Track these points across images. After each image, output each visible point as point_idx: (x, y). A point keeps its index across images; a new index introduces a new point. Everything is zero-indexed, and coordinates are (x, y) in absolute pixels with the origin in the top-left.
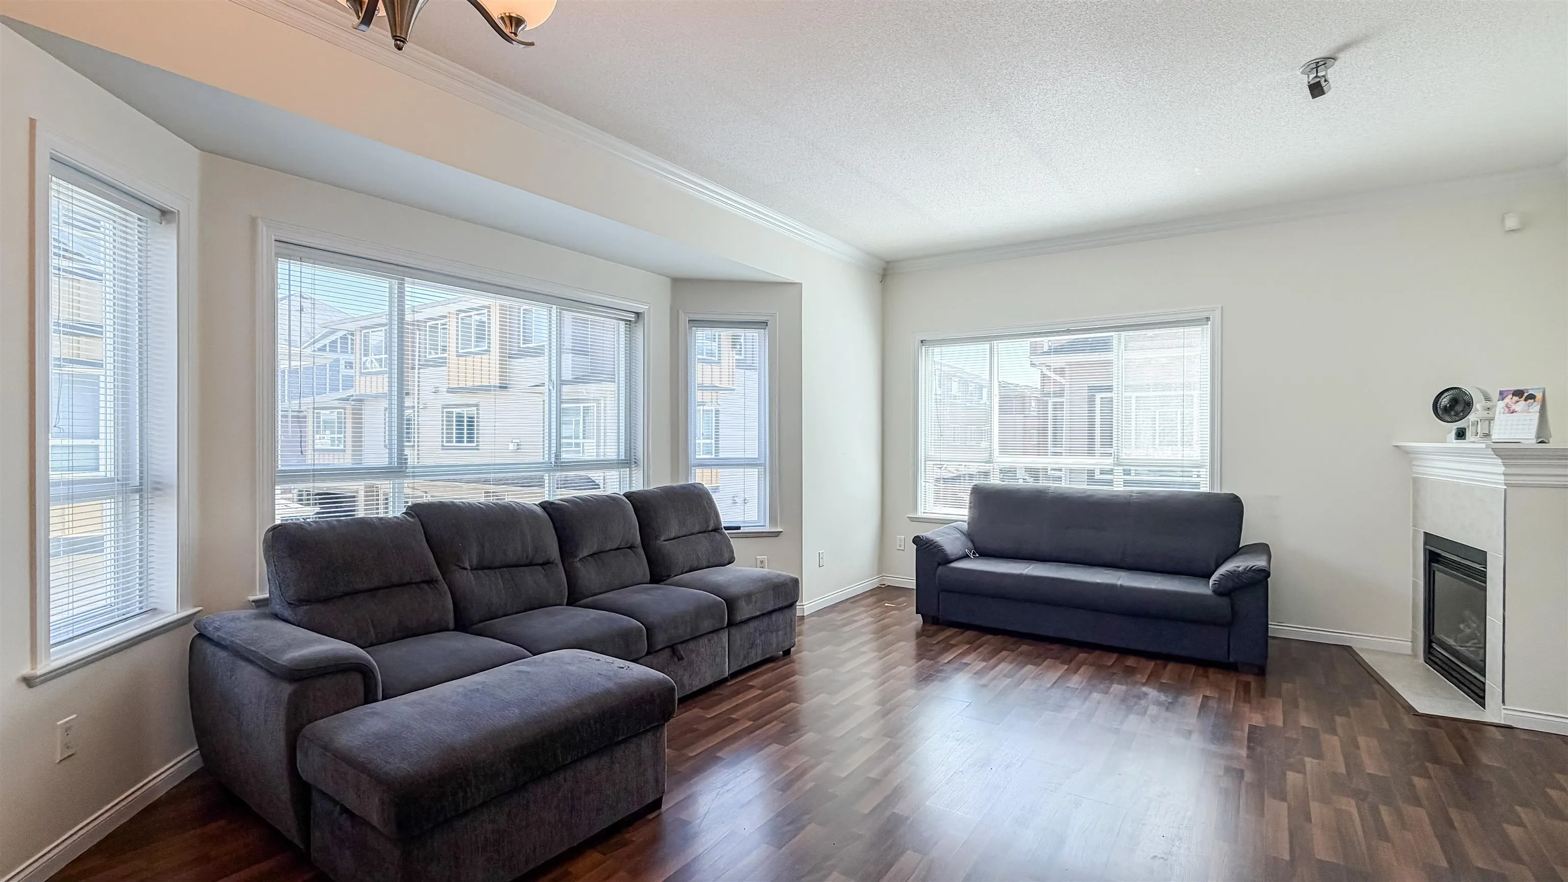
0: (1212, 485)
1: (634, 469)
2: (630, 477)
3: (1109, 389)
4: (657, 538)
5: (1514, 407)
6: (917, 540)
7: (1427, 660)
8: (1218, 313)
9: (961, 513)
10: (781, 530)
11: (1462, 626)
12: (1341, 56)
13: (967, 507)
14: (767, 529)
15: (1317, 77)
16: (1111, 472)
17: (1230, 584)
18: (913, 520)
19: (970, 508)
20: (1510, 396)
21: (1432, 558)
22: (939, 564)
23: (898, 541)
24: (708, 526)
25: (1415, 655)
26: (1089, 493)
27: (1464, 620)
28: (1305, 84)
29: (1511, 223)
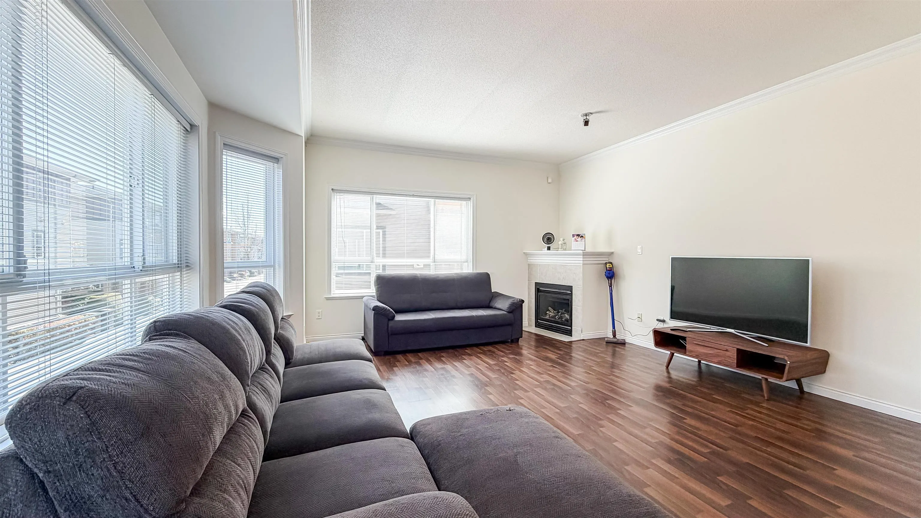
0: (473, 271)
1: (185, 272)
2: (181, 280)
5: (577, 240)
6: (376, 308)
7: (537, 326)
8: (474, 196)
9: (372, 290)
11: (548, 312)
12: (593, 114)
15: (587, 119)
16: (429, 265)
17: (514, 308)
18: (328, 299)
20: (576, 236)
21: (538, 291)
22: (389, 320)
23: (317, 313)
25: (530, 326)
27: (548, 310)
28: (583, 120)
29: (550, 181)
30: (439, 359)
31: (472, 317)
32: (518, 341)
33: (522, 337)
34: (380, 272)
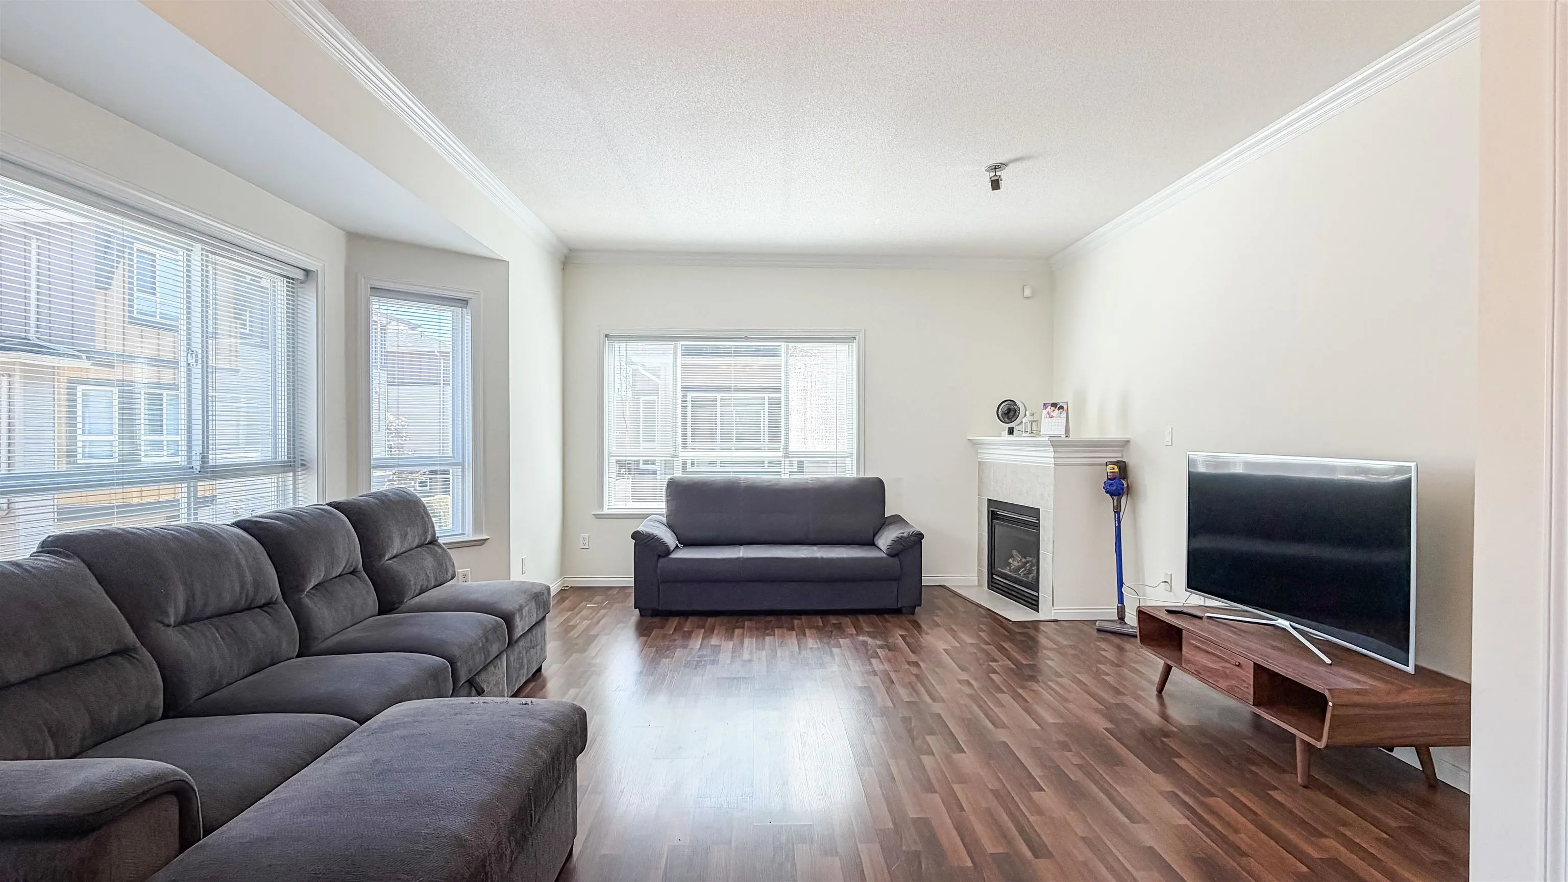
0: (858, 472)
1: (300, 473)
2: (295, 484)
3: (777, 389)
4: (382, 556)
5: (1052, 414)
6: (636, 536)
7: (991, 587)
8: (862, 334)
9: (660, 506)
10: (489, 537)
11: (1011, 561)
12: (1011, 165)
13: (664, 500)
14: (470, 536)
15: (995, 175)
16: (779, 463)
17: (900, 547)
18: (598, 517)
19: (667, 501)
20: (1050, 407)
21: (993, 516)
22: (660, 556)
23: (582, 539)
24: (426, 539)
25: (980, 585)
26: (774, 482)
27: (1012, 556)
28: (989, 179)
29: (1027, 292)
30: (729, 633)
31: (815, 560)
32: (913, 613)
33: (920, 605)
34: (678, 474)
